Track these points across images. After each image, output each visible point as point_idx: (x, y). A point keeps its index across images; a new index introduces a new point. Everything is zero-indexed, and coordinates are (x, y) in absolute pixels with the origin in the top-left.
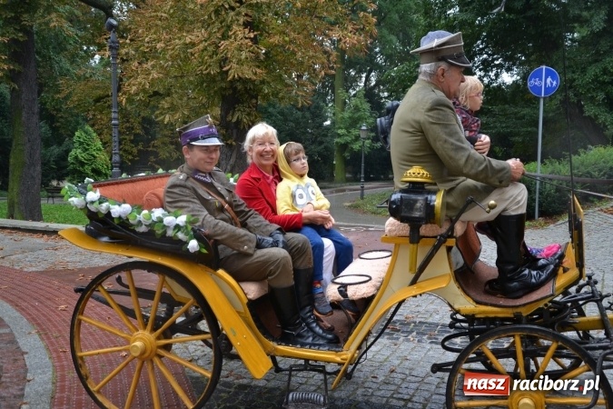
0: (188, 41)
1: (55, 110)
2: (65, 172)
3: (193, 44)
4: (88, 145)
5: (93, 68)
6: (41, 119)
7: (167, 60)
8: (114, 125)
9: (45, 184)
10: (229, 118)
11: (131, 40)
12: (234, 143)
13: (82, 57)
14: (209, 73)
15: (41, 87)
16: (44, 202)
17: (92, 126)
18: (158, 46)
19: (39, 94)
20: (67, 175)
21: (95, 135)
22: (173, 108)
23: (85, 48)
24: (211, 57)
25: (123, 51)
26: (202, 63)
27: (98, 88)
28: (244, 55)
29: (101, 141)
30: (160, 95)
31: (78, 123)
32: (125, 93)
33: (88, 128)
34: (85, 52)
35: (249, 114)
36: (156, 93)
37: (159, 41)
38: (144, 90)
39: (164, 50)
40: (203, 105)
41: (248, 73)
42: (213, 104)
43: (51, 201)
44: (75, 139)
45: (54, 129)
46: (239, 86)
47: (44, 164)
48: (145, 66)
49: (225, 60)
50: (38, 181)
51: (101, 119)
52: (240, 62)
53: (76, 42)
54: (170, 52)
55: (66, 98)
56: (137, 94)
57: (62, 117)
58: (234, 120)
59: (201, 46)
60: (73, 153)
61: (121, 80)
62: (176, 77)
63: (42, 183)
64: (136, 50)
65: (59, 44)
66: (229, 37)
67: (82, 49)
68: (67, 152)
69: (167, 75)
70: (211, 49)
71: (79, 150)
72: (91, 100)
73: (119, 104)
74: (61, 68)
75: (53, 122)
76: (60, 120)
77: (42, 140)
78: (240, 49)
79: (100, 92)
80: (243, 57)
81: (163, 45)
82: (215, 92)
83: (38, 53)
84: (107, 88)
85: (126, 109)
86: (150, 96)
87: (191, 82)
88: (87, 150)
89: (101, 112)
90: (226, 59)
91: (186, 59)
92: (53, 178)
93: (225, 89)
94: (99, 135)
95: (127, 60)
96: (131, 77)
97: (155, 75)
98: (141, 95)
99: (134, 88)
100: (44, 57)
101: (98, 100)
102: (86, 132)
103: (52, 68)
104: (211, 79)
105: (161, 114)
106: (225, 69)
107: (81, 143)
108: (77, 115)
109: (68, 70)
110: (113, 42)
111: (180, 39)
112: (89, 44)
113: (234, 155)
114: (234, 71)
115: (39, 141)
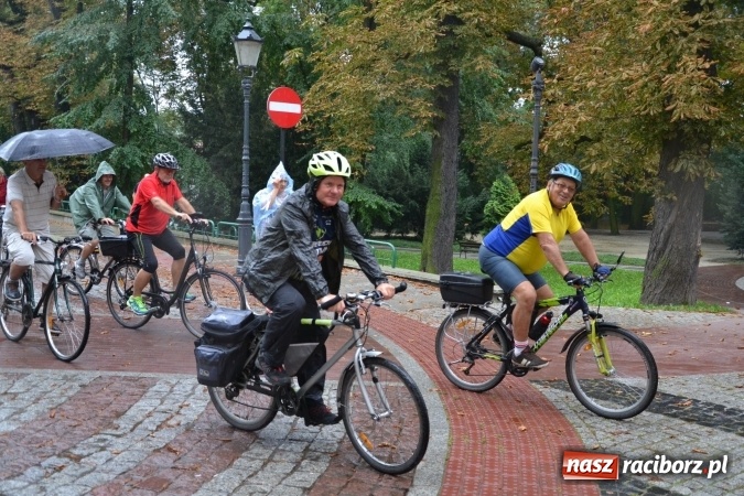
0: (625, 76)
1: (475, 157)
2: (479, 225)
3: (631, 81)
4: (506, 196)
5: (516, 112)
6: (460, 168)
7: (598, 101)
8: (533, 174)
9: (458, 237)
10: (671, 167)
11: (558, 79)
12: (675, 198)
13: (506, 101)
14: (648, 114)
15: (462, 133)
16: (456, 256)
17: (512, 175)
18: (589, 84)
19: (459, 142)
20: (481, 228)
21: (513, 185)
22: (601, 156)
23: (510, 90)
24: (652, 94)
25: (549, 92)
26: (640, 102)
27: (519, 133)
28: (694, 90)
29: (520, 191)
30: (590, 140)
31: (497, 172)
32: (547, 139)
33: (507, 177)
34: (510, 94)
35: (697, 163)
36: (584, 139)
37: (591, 79)
38: (569, 135)
39: (595, 89)
40: (640, 151)
41: (699, 112)
42: (651, 151)
43: (463, 256)
44: (493, 189)
45: (473, 178)
46: (687, 129)
47: (458, 216)
48: (572, 108)
49: (669, 98)
50: (452, 234)
51: (521, 168)
52: (689, 100)
53: (501, 85)
54: (602, 91)
55: (486, 145)
56: (562, 140)
57: (481, 166)
58: (677, 169)
59: (640, 83)
60: (489, 204)
61: (546, 124)
62: (607, 119)
63: (456, 236)
64: (564, 90)
65: (484, 88)
66: (677, 69)
67: (506, 92)
68: (483, 203)
69: (597, 117)
70: (653, 85)
71: (496, 202)
72: (512, 147)
73: (541, 151)
74: (484, 113)
75: (472, 171)
76: (479, 169)
77: (459, 190)
78: (690, 83)
79: (522, 138)
80: (693, 93)
81: (594, 83)
82: (655, 136)
83: (463, 98)
84: (530, 134)
85: (549, 157)
86: (577, 143)
87: (625, 125)
88: (504, 201)
89: (522, 160)
90: (671, 96)
91: (622, 98)
92: (467, 231)
93: (668, 132)
94: (518, 185)
95: (553, 102)
96: (556, 121)
97: (582, 118)
98: (566, 141)
99: (558, 133)
100: (467, 102)
101: (518, 147)
102: (504, 182)
103: (474, 113)
104: (651, 121)
105: (588, 162)
106: (668, 109)
107: (498, 194)
108: (496, 164)
109: (491, 115)
110: (538, 83)
111: (615, 75)
112: (514, 86)
113: (674, 213)
114: (680, 110)
115: (455, 191)
